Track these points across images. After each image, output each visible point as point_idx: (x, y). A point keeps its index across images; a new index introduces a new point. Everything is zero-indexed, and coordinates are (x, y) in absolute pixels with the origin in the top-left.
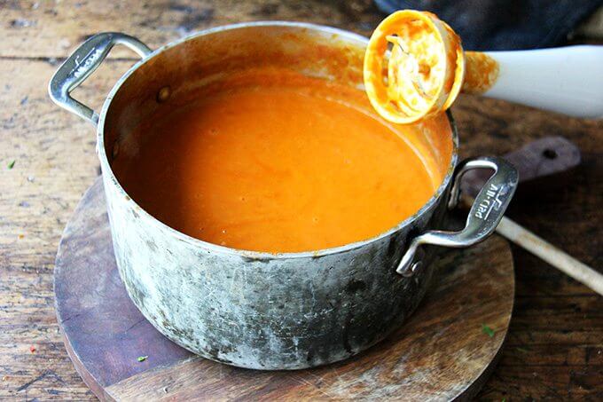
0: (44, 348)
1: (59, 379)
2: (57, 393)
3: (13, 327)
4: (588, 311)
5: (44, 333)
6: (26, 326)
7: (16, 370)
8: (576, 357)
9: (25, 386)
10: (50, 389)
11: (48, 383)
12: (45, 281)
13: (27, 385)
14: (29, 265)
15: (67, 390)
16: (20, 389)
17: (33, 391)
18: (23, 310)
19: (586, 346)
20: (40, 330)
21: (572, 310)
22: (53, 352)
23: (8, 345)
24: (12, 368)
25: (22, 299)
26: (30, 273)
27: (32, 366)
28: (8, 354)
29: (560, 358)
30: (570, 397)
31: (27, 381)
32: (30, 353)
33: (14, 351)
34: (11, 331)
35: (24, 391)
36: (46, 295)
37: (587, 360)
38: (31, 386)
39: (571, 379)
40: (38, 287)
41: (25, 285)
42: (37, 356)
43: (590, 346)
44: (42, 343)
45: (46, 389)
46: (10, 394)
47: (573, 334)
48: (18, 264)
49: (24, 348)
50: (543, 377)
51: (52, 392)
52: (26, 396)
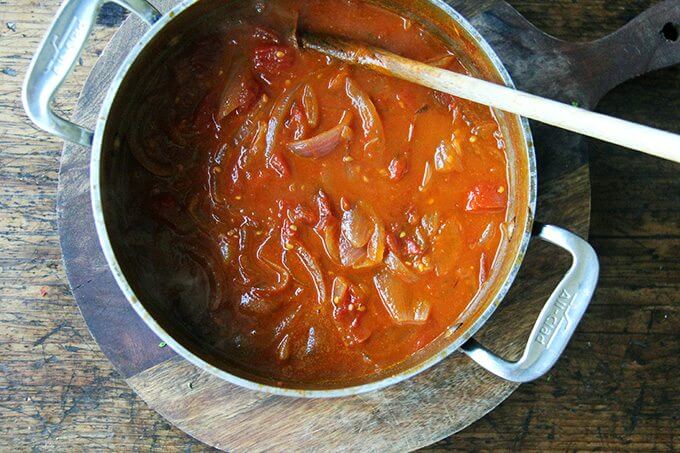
0: (56, 291)
1: (76, 333)
2: (76, 350)
3: (19, 262)
4: (665, 261)
5: (54, 271)
6: (33, 261)
7: (29, 319)
8: (639, 323)
9: (41, 341)
10: (68, 344)
11: (65, 338)
12: (49, 197)
13: (44, 338)
14: (26, 171)
15: (85, 346)
16: (36, 344)
17: (50, 347)
18: (26, 238)
19: (652, 308)
20: (49, 266)
21: (648, 258)
22: (66, 298)
23: (15, 286)
24: (24, 317)
25: (24, 222)
26: (28, 184)
27: (45, 315)
28: (18, 298)
29: (620, 324)
30: (622, 374)
31: (43, 334)
32: (41, 297)
33: (24, 293)
34: (18, 267)
35: (40, 346)
36: (51, 218)
37: (649, 327)
38: (47, 340)
39: (627, 351)
40: (40, 206)
41: (24, 202)
42: (50, 302)
43: (658, 307)
44: (53, 285)
45: (64, 345)
46: (26, 349)
47: (642, 291)
48: (13, 169)
49: (33, 291)
50: (597, 347)
51: (70, 349)
52: (44, 353)
